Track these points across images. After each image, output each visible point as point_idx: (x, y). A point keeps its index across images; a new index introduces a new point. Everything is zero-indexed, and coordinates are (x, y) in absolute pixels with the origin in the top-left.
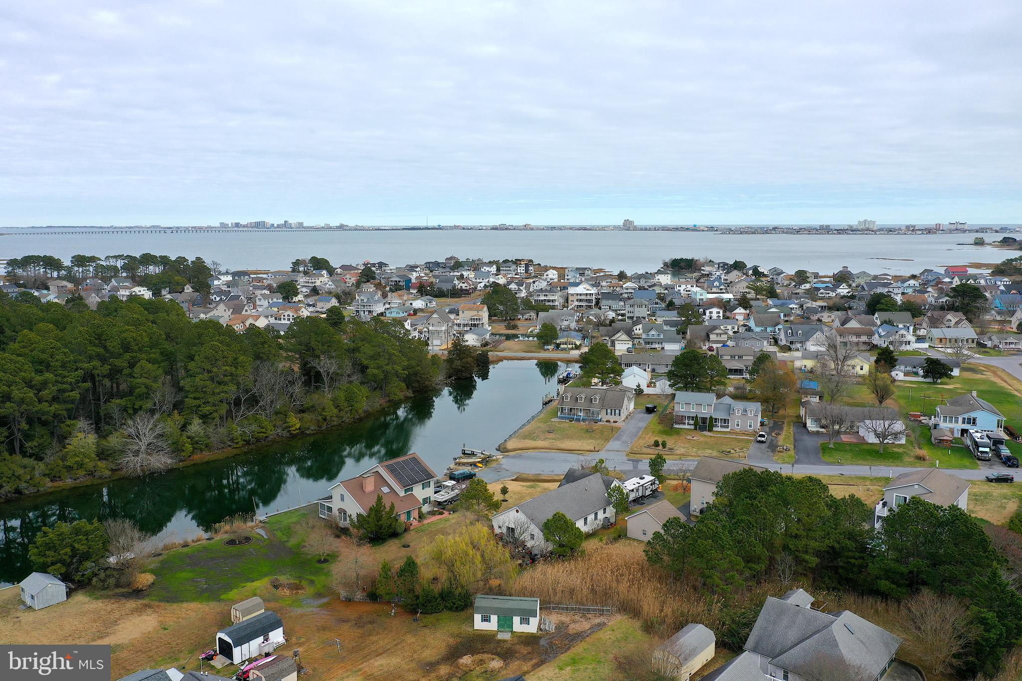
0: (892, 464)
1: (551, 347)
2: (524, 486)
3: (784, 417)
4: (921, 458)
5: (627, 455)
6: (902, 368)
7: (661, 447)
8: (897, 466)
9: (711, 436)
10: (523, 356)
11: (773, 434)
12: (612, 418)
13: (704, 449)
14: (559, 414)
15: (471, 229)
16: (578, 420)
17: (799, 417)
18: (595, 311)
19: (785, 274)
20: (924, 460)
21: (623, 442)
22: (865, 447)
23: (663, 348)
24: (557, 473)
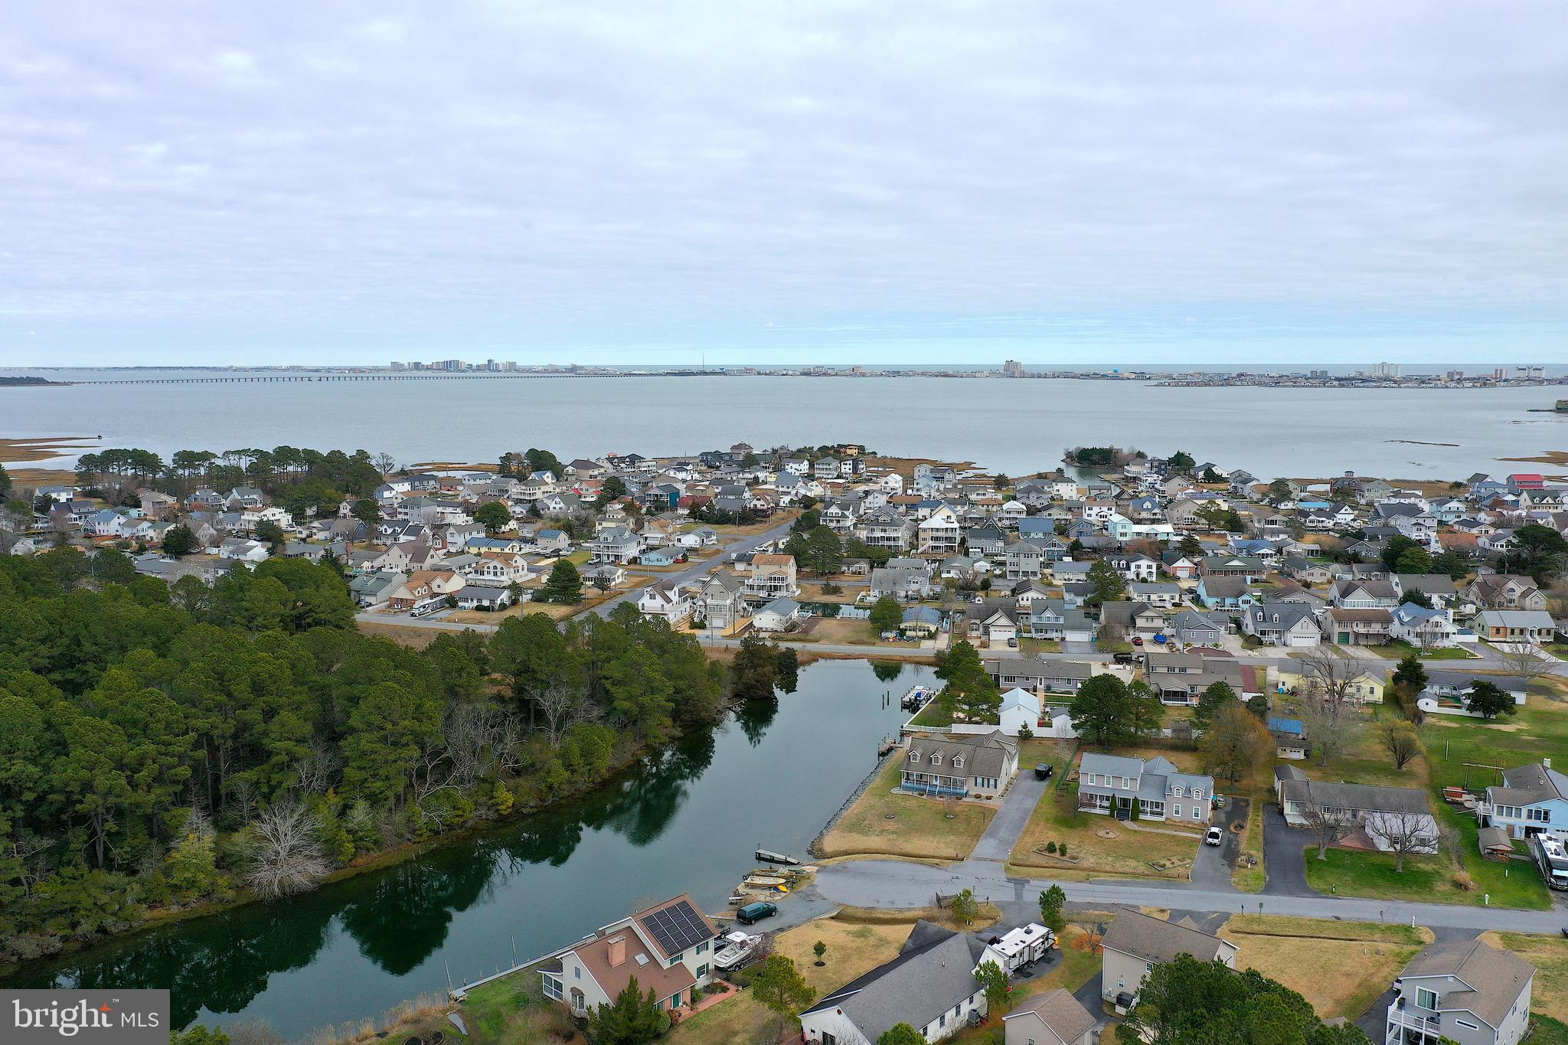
0: (1416, 897)
1: (891, 635)
2: (849, 933)
3: (1248, 792)
4: (1460, 886)
5: (1007, 869)
6: (1436, 689)
7: (1057, 854)
8: (1424, 901)
9: (1135, 831)
10: (848, 652)
11: (1232, 828)
12: (984, 792)
13: (1125, 858)
14: (903, 781)
15: (770, 374)
16: (932, 794)
17: (1272, 791)
18: (960, 561)
19: (1254, 483)
20: (1466, 889)
21: (1000, 841)
22: (1374, 859)
23: (1063, 639)
24: (899, 907)
